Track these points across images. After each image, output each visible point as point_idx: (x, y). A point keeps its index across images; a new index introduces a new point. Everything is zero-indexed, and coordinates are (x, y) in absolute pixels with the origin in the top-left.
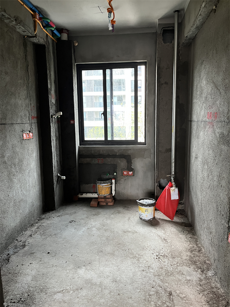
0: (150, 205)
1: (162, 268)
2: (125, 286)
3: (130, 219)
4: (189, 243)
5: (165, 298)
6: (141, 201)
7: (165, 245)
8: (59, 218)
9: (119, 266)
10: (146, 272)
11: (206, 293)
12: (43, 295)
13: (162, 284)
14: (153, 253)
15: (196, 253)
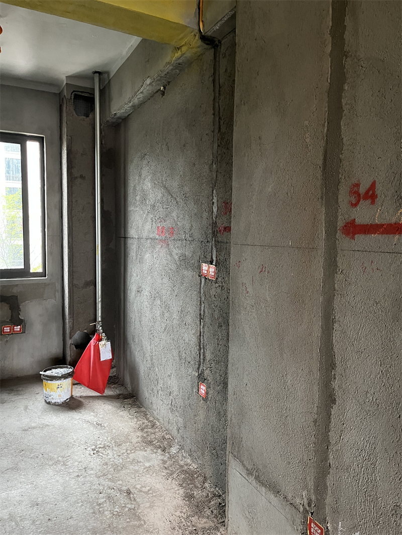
0: (65, 377)
1: (106, 464)
2: (56, 506)
3: (29, 407)
4: (136, 420)
5: (122, 499)
7: (101, 431)
9: (34, 483)
10: (83, 477)
13: (113, 484)
14: (86, 447)
15: (149, 430)
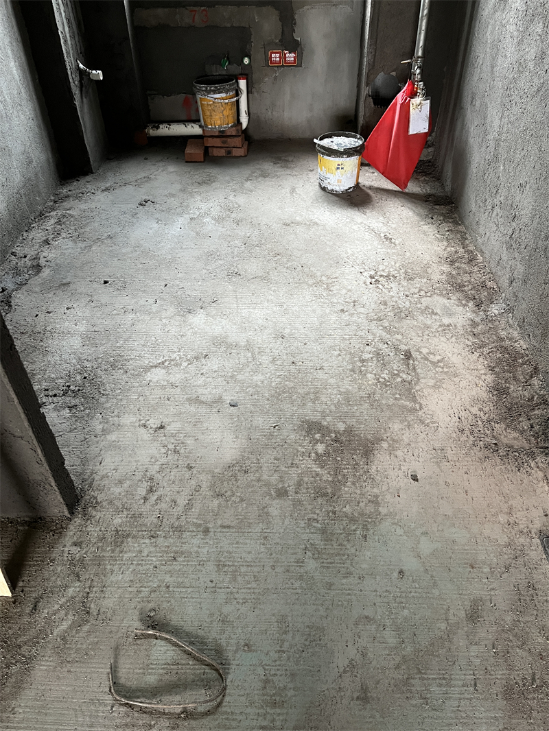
0: (349, 152)
1: (385, 303)
2: (306, 346)
3: (296, 190)
4: (445, 243)
5: (396, 365)
6: (326, 142)
7: (389, 251)
8: (110, 196)
9: (285, 306)
10: (349, 315)
11: (486, 350)
12: (118, 374)
13: (389, 336)
14: (362, 270)
15: (463, 265)
